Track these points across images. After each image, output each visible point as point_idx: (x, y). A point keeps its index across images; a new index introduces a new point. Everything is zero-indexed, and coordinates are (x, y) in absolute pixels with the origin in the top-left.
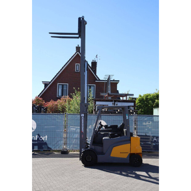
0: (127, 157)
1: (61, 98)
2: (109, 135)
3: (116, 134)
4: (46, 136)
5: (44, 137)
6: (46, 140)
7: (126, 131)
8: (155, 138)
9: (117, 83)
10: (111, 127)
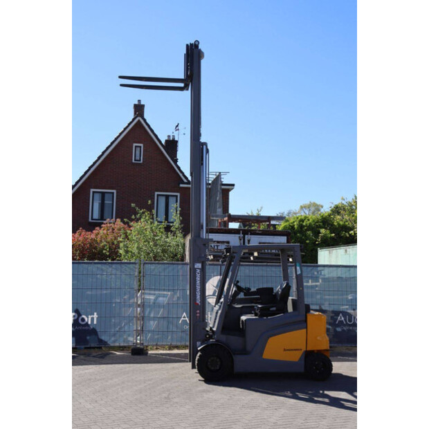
0: (300, 359)
1: (102, 223)
2: (254, 310)
3: (274, 309)
4: (95, 314)
5: (90, 317)
6: (95, 322)
7: (294, 302)
8: (341, 315)
9: (228, 191)
10: (259, 291)
